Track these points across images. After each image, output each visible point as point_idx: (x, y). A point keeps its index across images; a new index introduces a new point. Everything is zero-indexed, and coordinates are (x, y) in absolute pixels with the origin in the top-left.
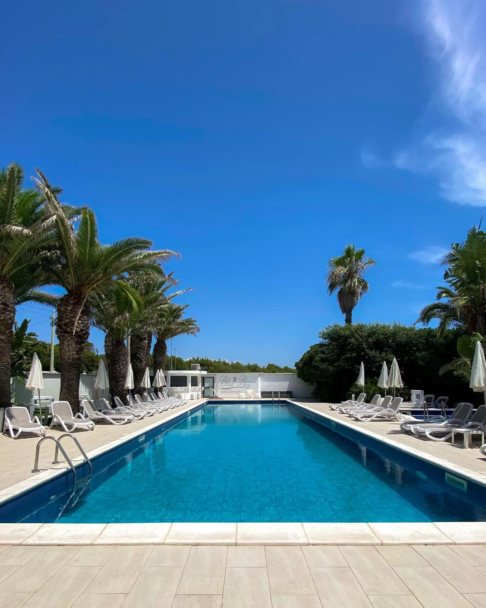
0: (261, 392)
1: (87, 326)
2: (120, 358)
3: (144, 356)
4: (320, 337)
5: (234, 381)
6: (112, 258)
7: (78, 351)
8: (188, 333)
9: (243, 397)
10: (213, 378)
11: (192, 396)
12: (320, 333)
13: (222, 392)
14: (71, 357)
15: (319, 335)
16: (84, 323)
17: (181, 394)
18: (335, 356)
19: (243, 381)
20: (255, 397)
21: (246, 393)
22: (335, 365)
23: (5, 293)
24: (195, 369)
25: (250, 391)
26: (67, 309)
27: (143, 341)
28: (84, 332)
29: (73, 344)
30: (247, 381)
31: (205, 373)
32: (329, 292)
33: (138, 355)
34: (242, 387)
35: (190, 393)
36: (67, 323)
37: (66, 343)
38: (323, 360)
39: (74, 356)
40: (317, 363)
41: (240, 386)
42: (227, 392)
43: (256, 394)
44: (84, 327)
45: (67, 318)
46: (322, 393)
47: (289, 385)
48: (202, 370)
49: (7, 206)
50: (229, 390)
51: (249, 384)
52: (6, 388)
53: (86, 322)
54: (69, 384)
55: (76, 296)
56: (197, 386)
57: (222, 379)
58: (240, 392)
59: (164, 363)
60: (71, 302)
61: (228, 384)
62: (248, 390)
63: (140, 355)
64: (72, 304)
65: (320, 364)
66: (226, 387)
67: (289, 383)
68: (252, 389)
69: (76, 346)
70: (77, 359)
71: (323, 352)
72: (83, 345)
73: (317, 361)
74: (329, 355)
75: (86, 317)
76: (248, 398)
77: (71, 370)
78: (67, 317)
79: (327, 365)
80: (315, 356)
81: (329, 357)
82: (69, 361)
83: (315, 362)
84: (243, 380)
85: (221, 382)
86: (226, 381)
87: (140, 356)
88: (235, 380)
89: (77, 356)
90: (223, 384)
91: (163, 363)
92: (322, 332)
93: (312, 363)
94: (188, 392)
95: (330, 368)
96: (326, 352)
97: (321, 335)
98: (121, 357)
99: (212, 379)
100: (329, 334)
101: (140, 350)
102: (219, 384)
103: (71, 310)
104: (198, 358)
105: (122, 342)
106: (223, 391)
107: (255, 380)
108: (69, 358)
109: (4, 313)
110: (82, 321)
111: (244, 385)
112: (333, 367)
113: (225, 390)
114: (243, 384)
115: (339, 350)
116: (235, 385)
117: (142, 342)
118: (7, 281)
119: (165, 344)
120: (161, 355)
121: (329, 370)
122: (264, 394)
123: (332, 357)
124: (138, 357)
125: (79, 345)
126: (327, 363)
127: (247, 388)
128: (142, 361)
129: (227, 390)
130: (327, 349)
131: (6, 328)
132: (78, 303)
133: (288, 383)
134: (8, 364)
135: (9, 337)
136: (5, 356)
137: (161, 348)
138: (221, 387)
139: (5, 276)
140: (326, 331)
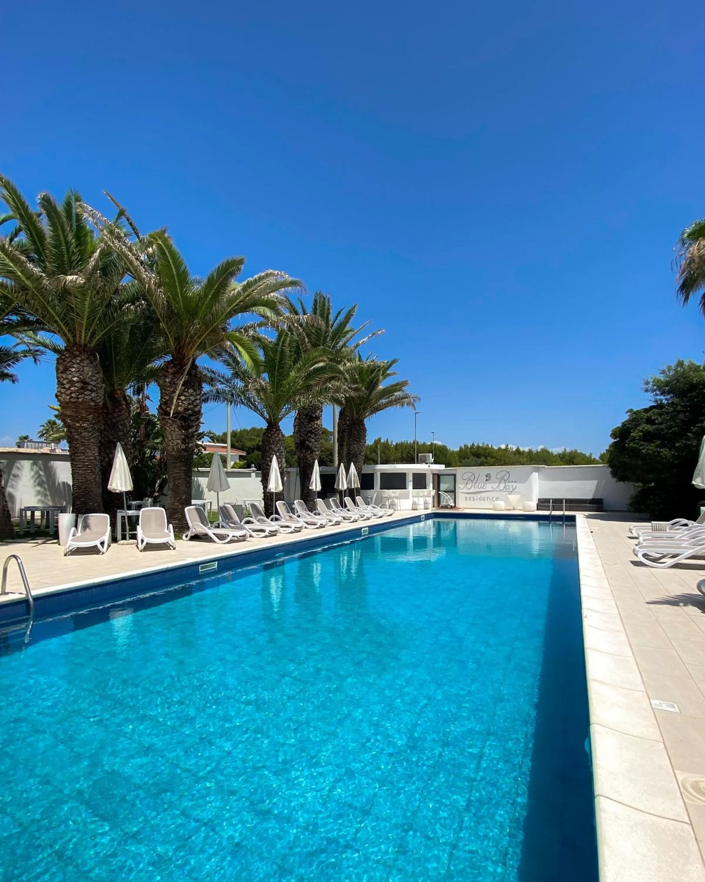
0: (539, 500)
1: (195, 404)
2: (271, 448)
3: (316, 443)
4: (647, 391)
5: (487, 480)
6: (208, 299)
7: (184, 440)
8: (403, 405)
9: (502, 508)
10: (455, 475)
11: (414, 504)
12: (647, 383)
13: (466, 498)
14: (175, 448)
15: (645, 387)
16: (190, 399)
17: (396, 500)
18: (678, 427)
19: (502, 480)
20: (523, 507)
21: (507, 501)
22: (677, 445)
23: (83, 366)
24: (424, 461)
25: (513, 498)
26: (165, 382)
27: (313, 421)
28: (190, 411)
29: (177, 430)
30: (510, 480)
31: (442, 467)
32: (682, 298)
33: (307, 443)
34: (501, 491)
35: (411, 499)
36: (168, 400)
37: (168, 429)
38: (647, 437)
39: (179, 446)
40: (635, 443)
41: (497, 489)
42: (475, 498)
43: (526, 502)
44: (189, 404)
45: (166, 394)
46: (648, 502)
47: (596, 486)
48: (435, 462)
49: (62, 252)
50: (479, 495)
51: (514, 484)
52: (92, 489)
53: (192, 398)
54: (174, 484)
55: (177, 362)
56: (425, 488)
57: (465, 477)
58: (497, 499)
59: (362, 454)
60: (170, 371)
61: (477, 485)
62: (510, 497)
63: (310, 442)
64: (172, 374)
65: (642, 445)
66: (472, 490)
67: (598, 483)
68: (519, 493)
69: (180, 433)
70: (183, 449)
71: (650, 421)
72: (190, 430)
73: (634, 439)
74: (663, 426)
75: (191, 391)
76: (510, 510)
77: (177, 465)
78: (167, 392)
79: (657, 446)
80: (632, 428)
81: (662, 430)
82: (173, 453)
83: (631, 441)
84: (502, 478)
85: (499, 481)
86: (472, 480)
87: (311, 444)
88: (488, 477)
89: (183, 447)
90: (469, 486)
91: (360, 454)
92: (651, 380)
93: (626, 443)
94: (408, 498)
95: (665, 452)
96: (658, 419)
97: (650, 386)
98: (273, 446)
99: (453, 477)
100: (667, 384)
101: (309, 435)
102: (461, 486)
103: (170, 383)
104: (473, 444)
105: (275, 425)
106: (468, 496)
107: (525, 478)
108: (173, 449)
109: (82, 394)
110: (185, 396)
111: (505, 487)
112: (670, 451)
113: (472, 496)
114: (502, 486)
115: (687, 414)
116: (489, 486)
117: (312, 423)
118: (87, 352)
119: (364, 425)
120: (356, 441)
121: (661, 456)
122: (542, 503)
123: (671, 429)
124: (308, 446)
125: (185, 430)
126: (658, 442)
127: (511, 493)
128: (314, 451)
129: (475, 496)
130: (660, 415)
131: (88, 413)
132: (178, 373)
133: (595, 482)
134: (95, 459)
135: (93, 424)
136: (89, 449)
137: (357, 431)
138: (465, 490)
139: (85, 346)
140: (662, 378)
